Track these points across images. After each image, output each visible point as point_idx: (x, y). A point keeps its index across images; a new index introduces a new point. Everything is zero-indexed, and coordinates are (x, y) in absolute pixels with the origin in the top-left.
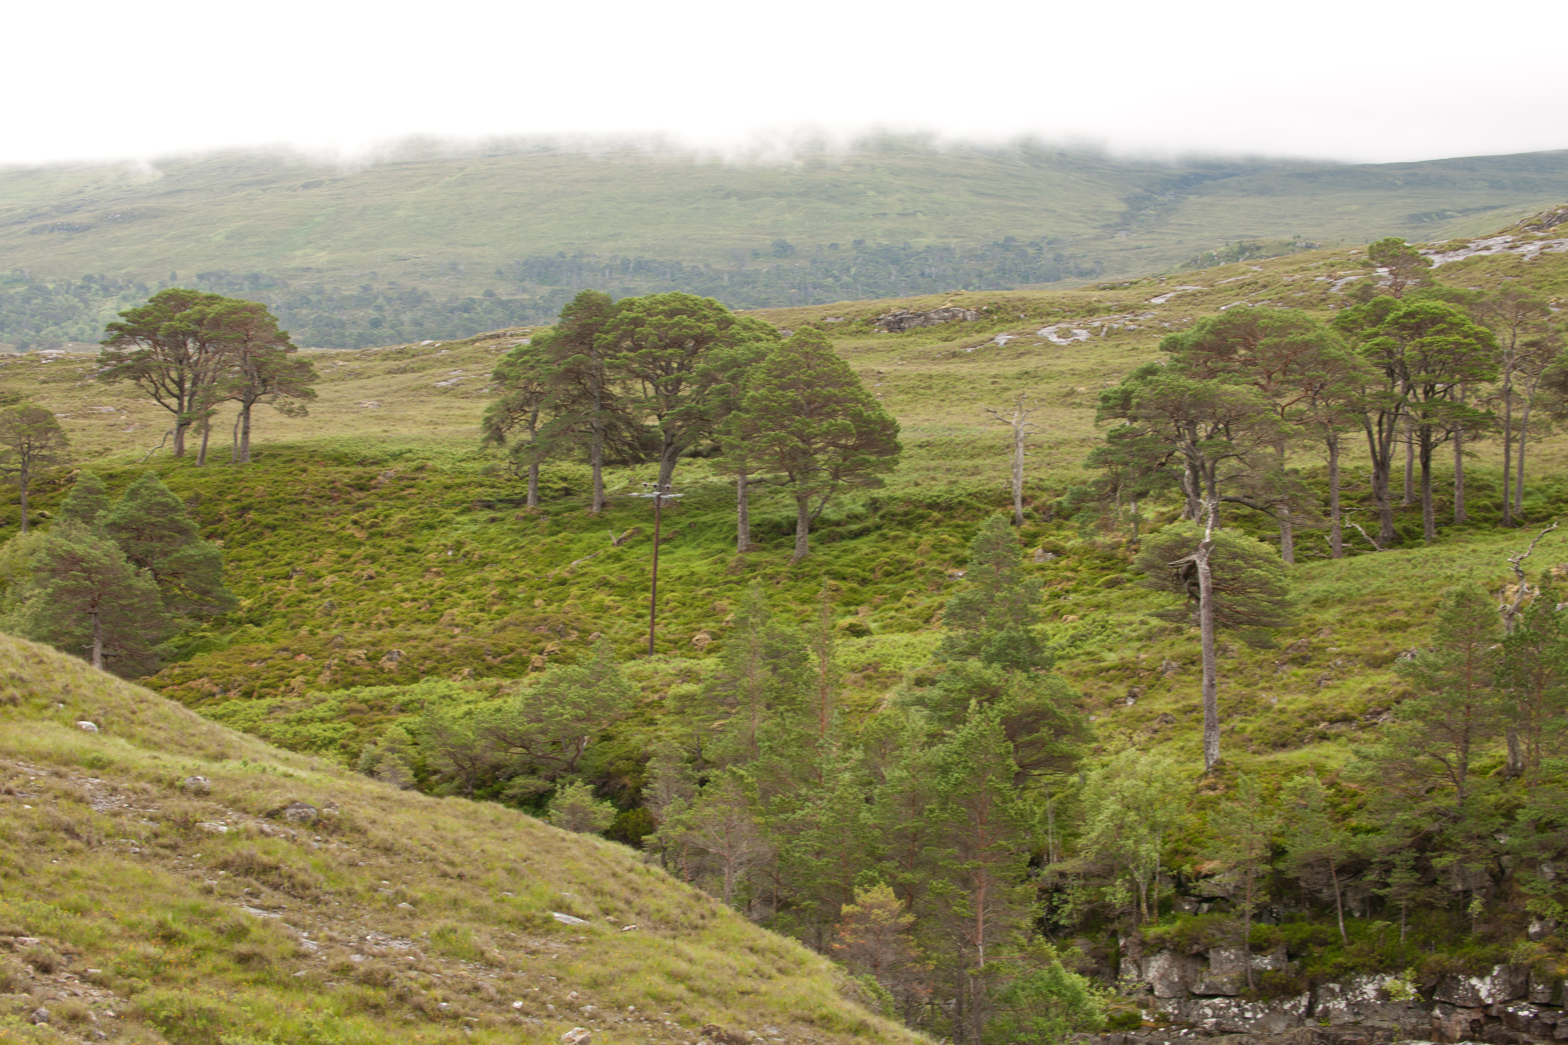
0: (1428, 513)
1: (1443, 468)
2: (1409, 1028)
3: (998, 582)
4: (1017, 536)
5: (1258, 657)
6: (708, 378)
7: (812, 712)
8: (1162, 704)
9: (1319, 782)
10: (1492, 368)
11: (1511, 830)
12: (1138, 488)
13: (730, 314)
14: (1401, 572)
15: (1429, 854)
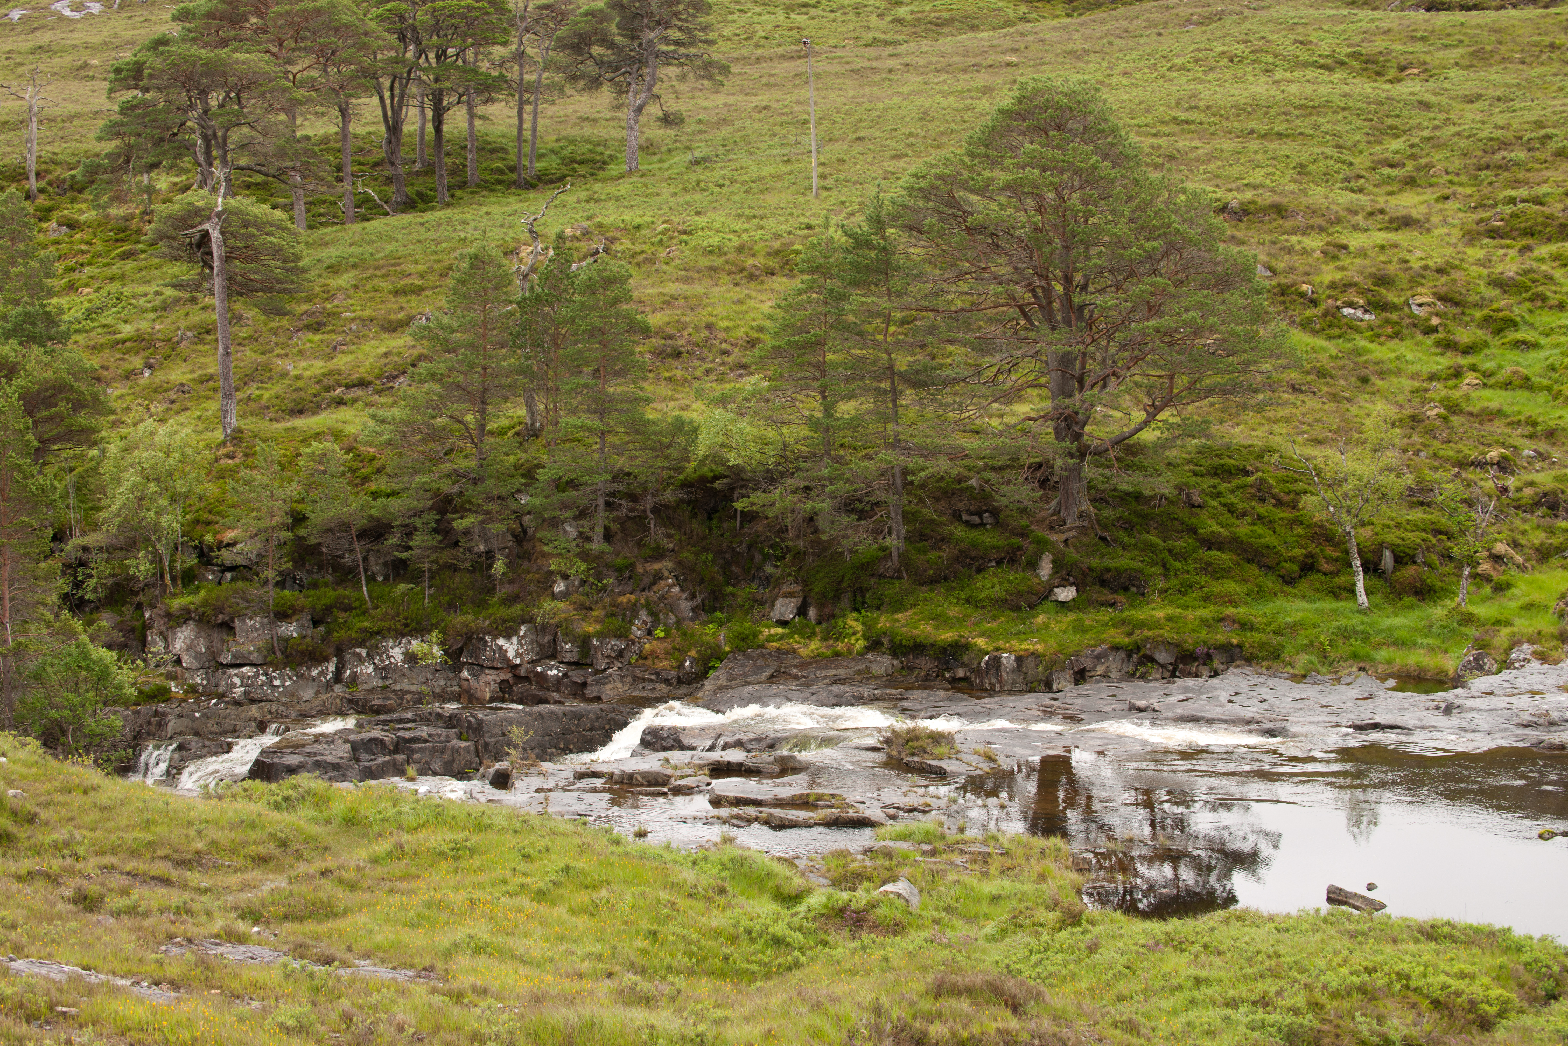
0: (441, 176)
1: (456, 132)
2: (438, 690)
3: (13, 258)
4: (32, 211)
5: (273, 324)
8: (178, 374)
9: (337, 448)
10: (505, 31)
11: (531, 490)
12: (151, 159)
14: (414, 236)
15: (450, 516)
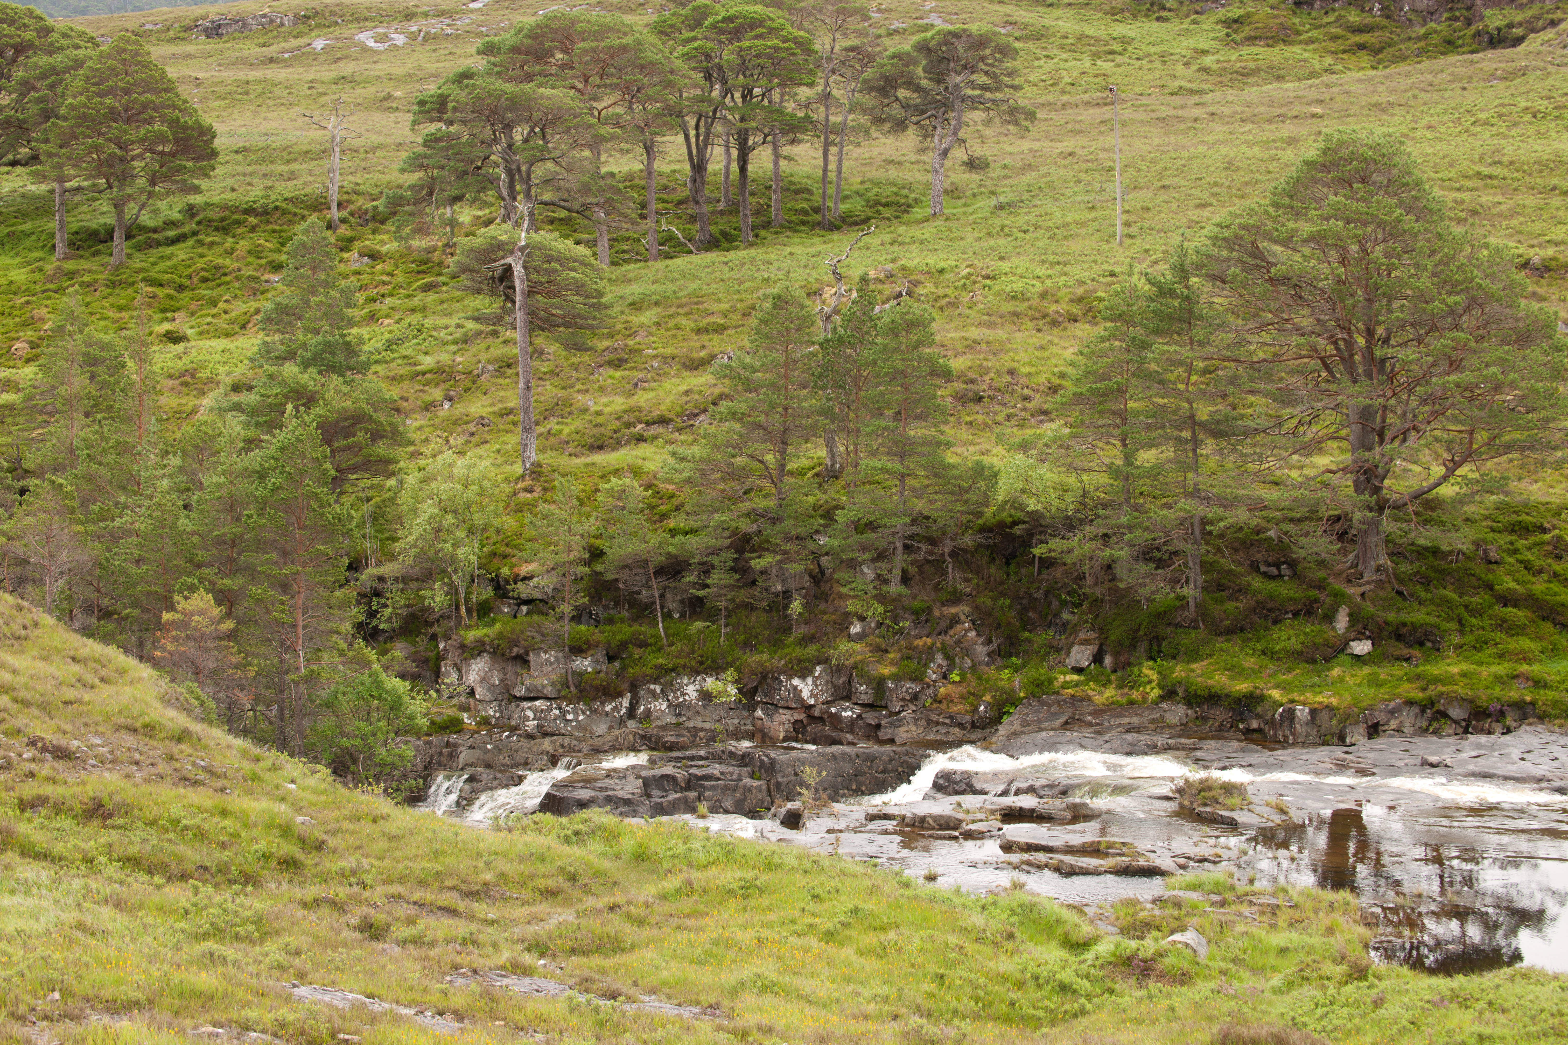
0: (745, 216)
1: (761, 172)
2: (731, 728)
3: (313, 287)
4: (333, 241)
5: (574, 360)
6: (27, 86)
7: (130, 419)
8: (478, 407)
9: (636, 484)
10: (811, 72)
11: (830, 531)
12: (454, 192)
13: (50, 22)
14: (718, 275)
15: (747, 555)
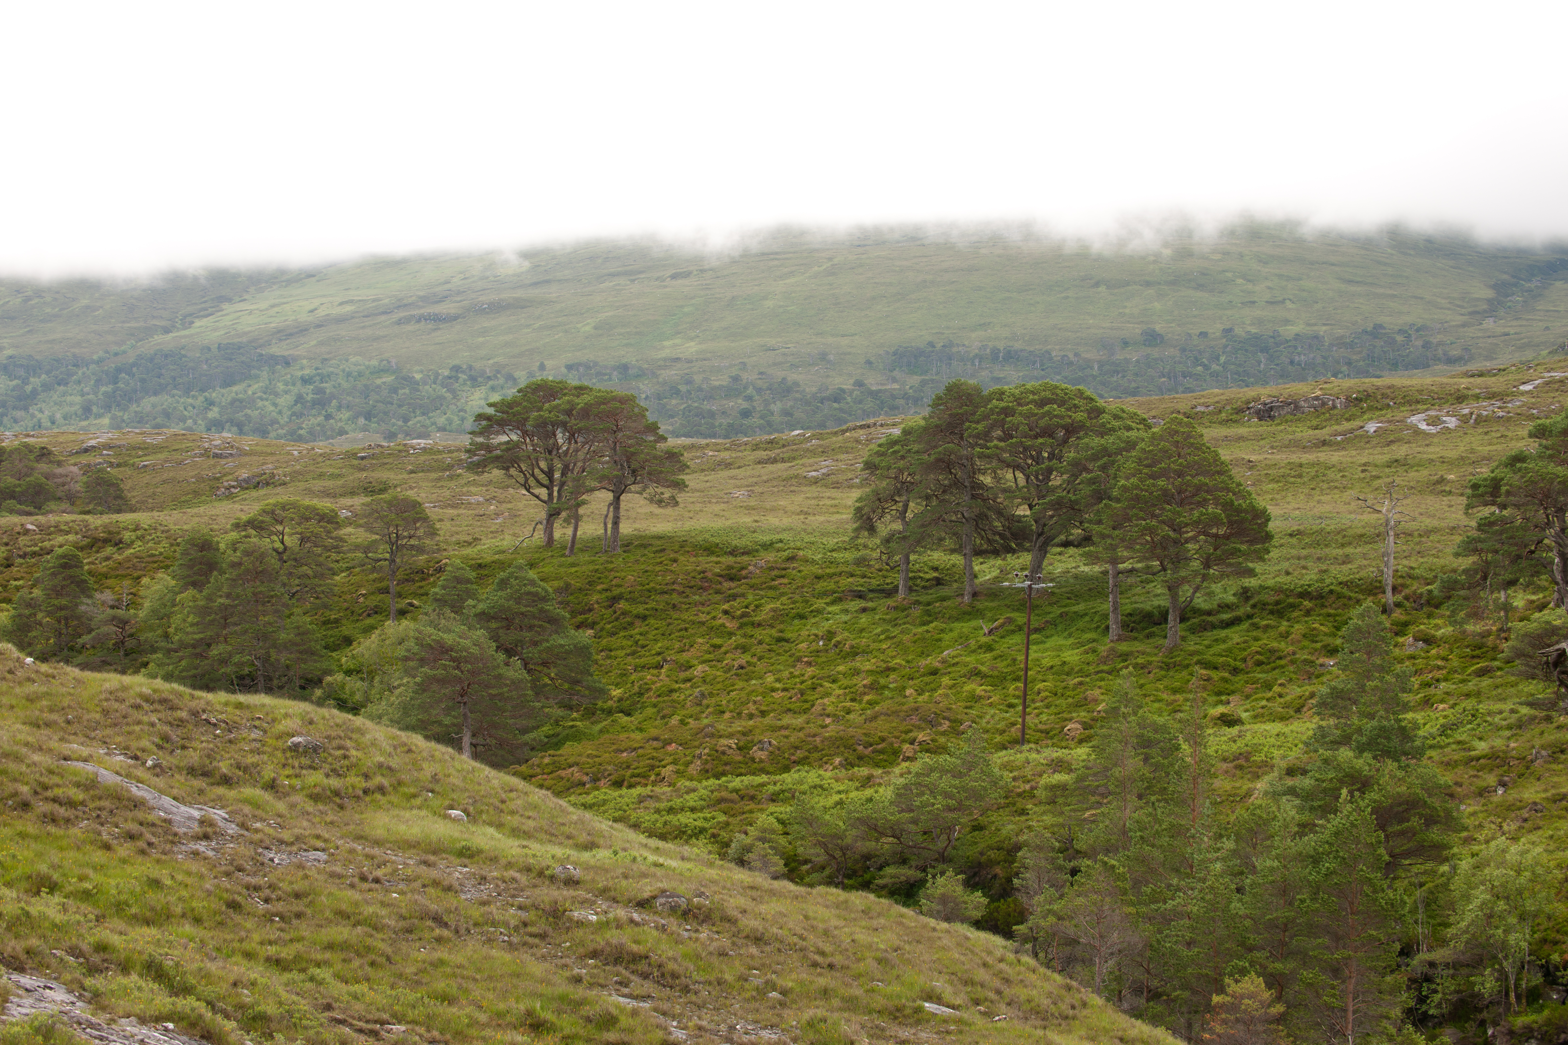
3: (1369, 671)
4: (1388, 625)
6: (1078, 467)
7: (1184, 802)
8: (1532, 793)
12: (1508, 577)
13: (1101, 403)
